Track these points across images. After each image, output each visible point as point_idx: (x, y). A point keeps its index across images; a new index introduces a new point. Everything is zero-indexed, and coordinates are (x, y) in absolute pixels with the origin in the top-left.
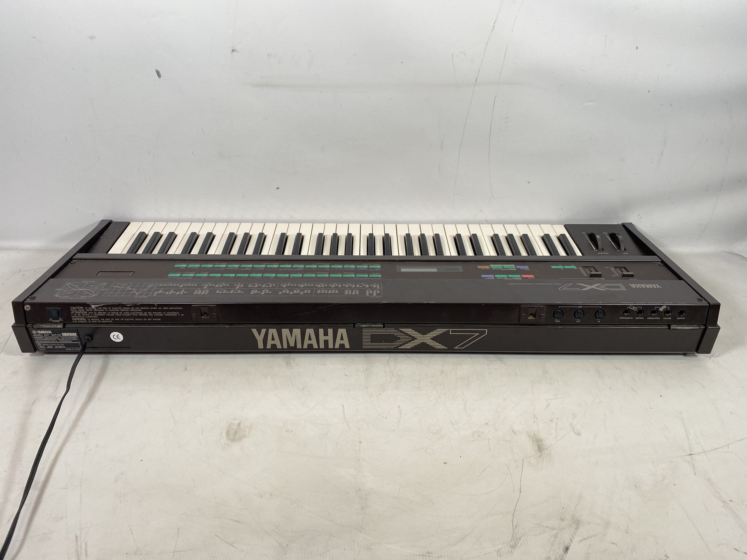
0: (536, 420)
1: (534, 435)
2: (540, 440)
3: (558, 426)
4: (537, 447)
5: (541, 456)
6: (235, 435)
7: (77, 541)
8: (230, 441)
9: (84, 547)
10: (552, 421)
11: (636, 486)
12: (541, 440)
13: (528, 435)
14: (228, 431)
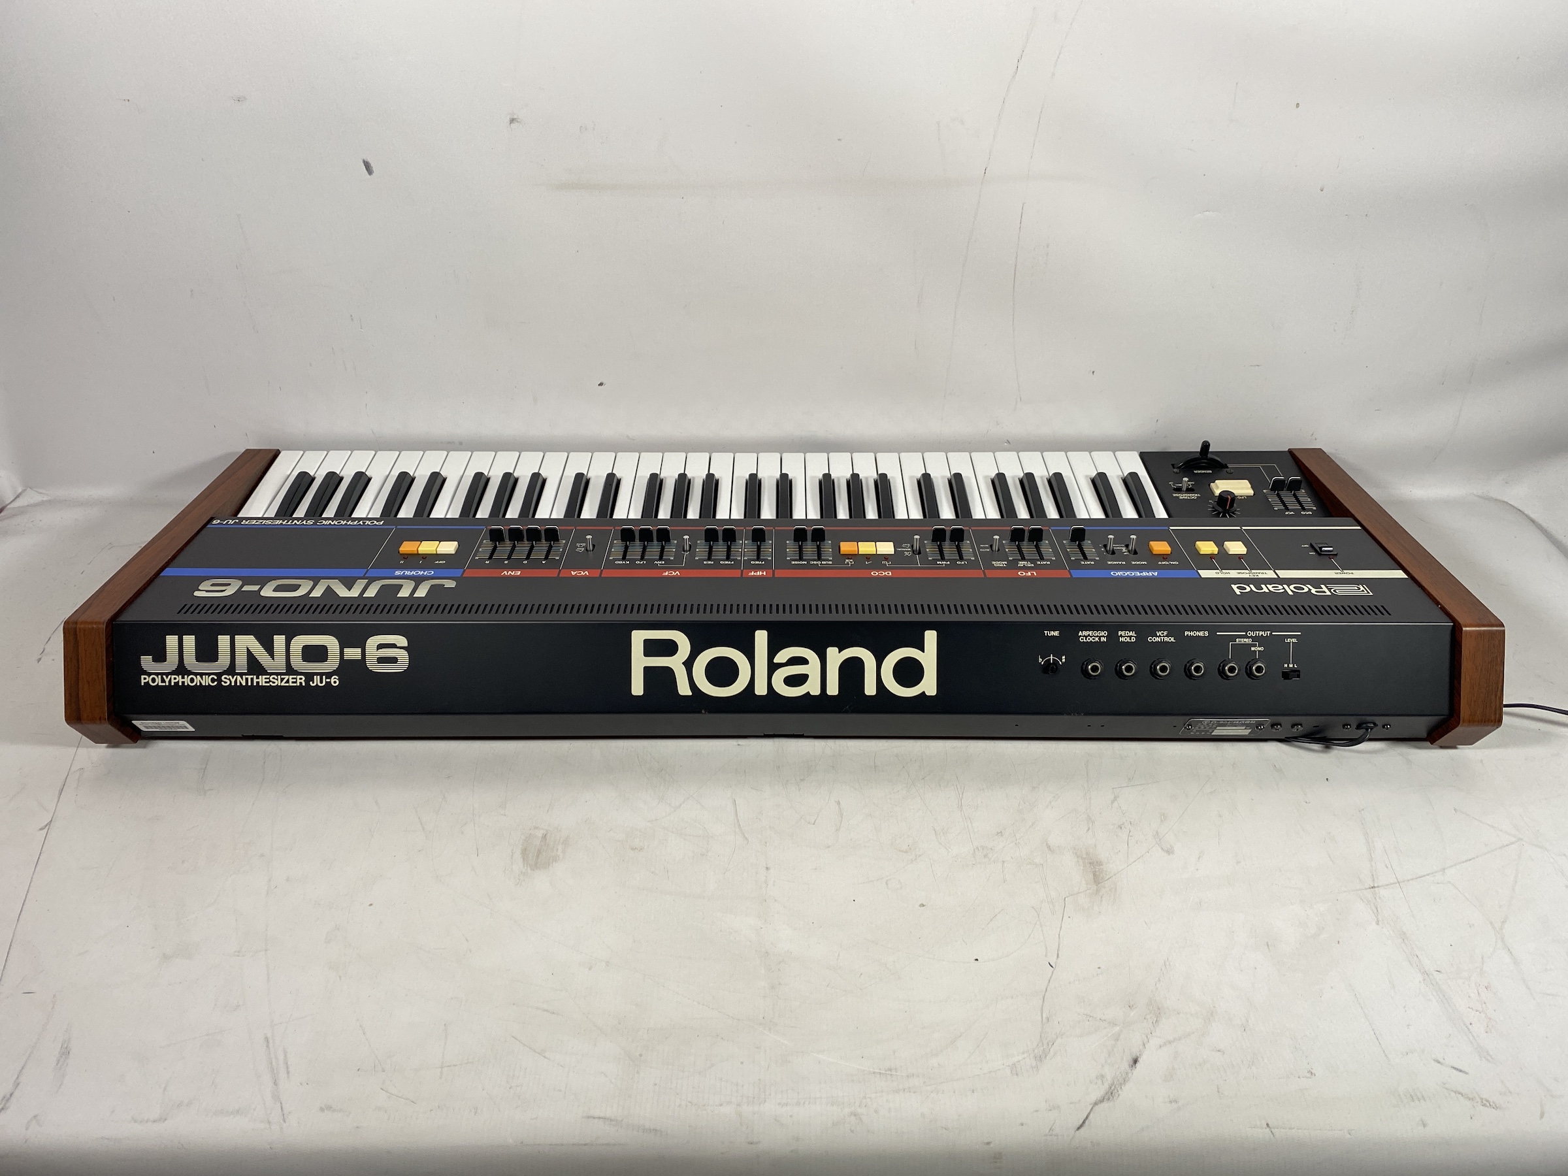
0: (1091, 825)
1: (1087, 854)
2: (1097, 862)
3: (1131, 836)
4: (1091, 876)
5: (1098, 891)
6: (538, 857)
7: (268, 1046)
8: (529, 868)
9: (281, 1057)
10: (1121, 828)
11: (1268, 945)
12: (1100, 863)
13: (1076, 854)
14: (525, 849)
